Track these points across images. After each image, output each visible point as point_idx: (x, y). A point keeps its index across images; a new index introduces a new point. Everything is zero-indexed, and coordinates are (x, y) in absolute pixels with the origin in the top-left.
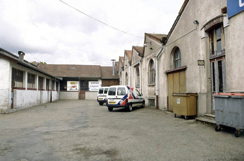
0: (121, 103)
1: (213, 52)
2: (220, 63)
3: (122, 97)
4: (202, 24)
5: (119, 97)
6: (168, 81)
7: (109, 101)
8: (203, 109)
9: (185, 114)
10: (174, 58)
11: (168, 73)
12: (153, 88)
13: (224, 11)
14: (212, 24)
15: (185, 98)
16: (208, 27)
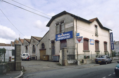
0: (27, 58)
1: (52, 47)
2: (54, 49)
3: (28, 56)
4: (50, 40)
5: (26, 56)
6: (40, 52)
7: (23, 58)
8: (50, 59)
9: (46, 60)
10: (42, 46)
11: (40, 50)
12: (34, 54)
13: (55, 39)
14: (53, 41)
15: (46, 57)
16: (52, 41)
